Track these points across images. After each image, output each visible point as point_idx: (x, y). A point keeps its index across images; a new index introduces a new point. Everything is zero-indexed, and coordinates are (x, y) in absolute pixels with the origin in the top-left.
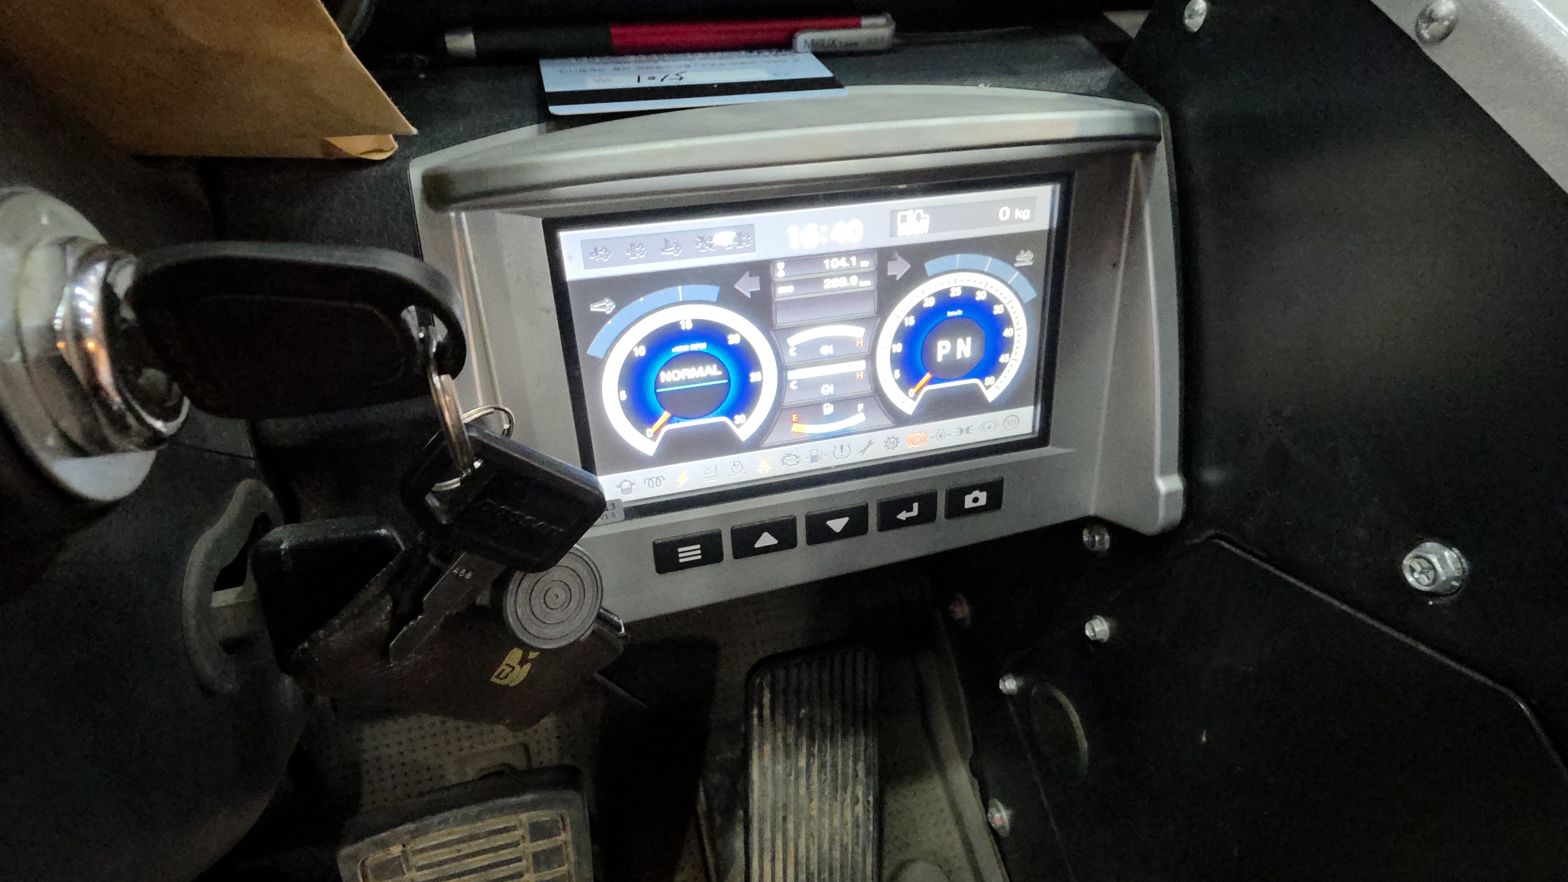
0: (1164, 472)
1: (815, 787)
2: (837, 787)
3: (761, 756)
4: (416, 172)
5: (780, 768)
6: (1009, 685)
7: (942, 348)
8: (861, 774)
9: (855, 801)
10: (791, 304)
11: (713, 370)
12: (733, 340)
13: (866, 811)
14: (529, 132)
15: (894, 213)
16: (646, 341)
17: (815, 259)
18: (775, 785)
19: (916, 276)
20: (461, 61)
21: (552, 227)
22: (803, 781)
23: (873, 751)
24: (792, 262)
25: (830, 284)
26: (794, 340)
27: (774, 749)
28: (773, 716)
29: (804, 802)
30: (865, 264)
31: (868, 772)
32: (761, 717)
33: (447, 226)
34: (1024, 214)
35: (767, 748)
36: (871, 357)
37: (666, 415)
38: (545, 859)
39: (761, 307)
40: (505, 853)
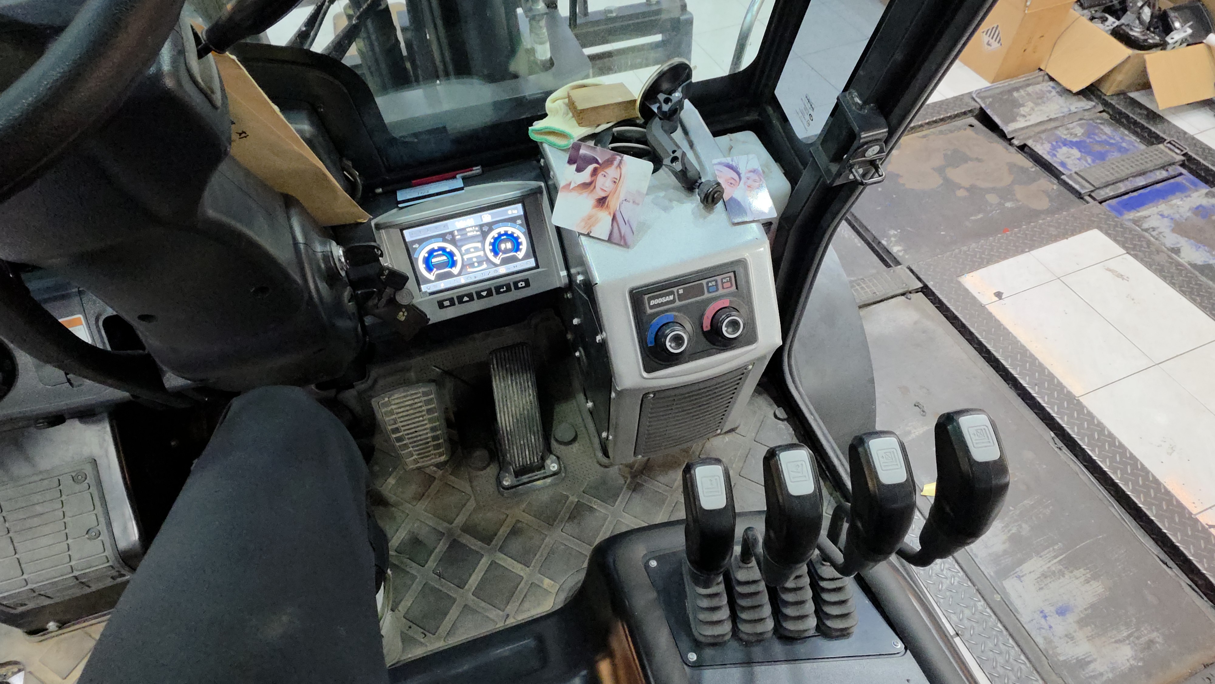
1: (515, 390)
2: (523, 390)
3: (496, 382)
4: (373, 223)
5: (502, 384)
6: (577, 354)
7: (503, 246)
8: (530, 386)
9: (530, 395)
10: (460, 240)
11: (444, 258)
12: (448, 250)
13: (534, 398)
14: (395, 210)
15: (481, 216)
16: (428, 252)
17: (464, 229)
18: (501, 390)
19: (491, 230)
20: (380, 194)
21: (401, 231)
22: (511, 388)
23: (534, 379)
24: (458, 230)
25: (469, 234)
26: (463, 249)
27: (500, 379)
28: (498, 367)
29: (512, 395)
30: (477, 228)
31: (533, 386)
32: (494, 368)
33: (380, 233)
34: (515, 212)
35: (497, 378)
36: (484, 250)
37: (435, 269)
38: (427, 402)
39: (453, 242)
40: (416, 401)
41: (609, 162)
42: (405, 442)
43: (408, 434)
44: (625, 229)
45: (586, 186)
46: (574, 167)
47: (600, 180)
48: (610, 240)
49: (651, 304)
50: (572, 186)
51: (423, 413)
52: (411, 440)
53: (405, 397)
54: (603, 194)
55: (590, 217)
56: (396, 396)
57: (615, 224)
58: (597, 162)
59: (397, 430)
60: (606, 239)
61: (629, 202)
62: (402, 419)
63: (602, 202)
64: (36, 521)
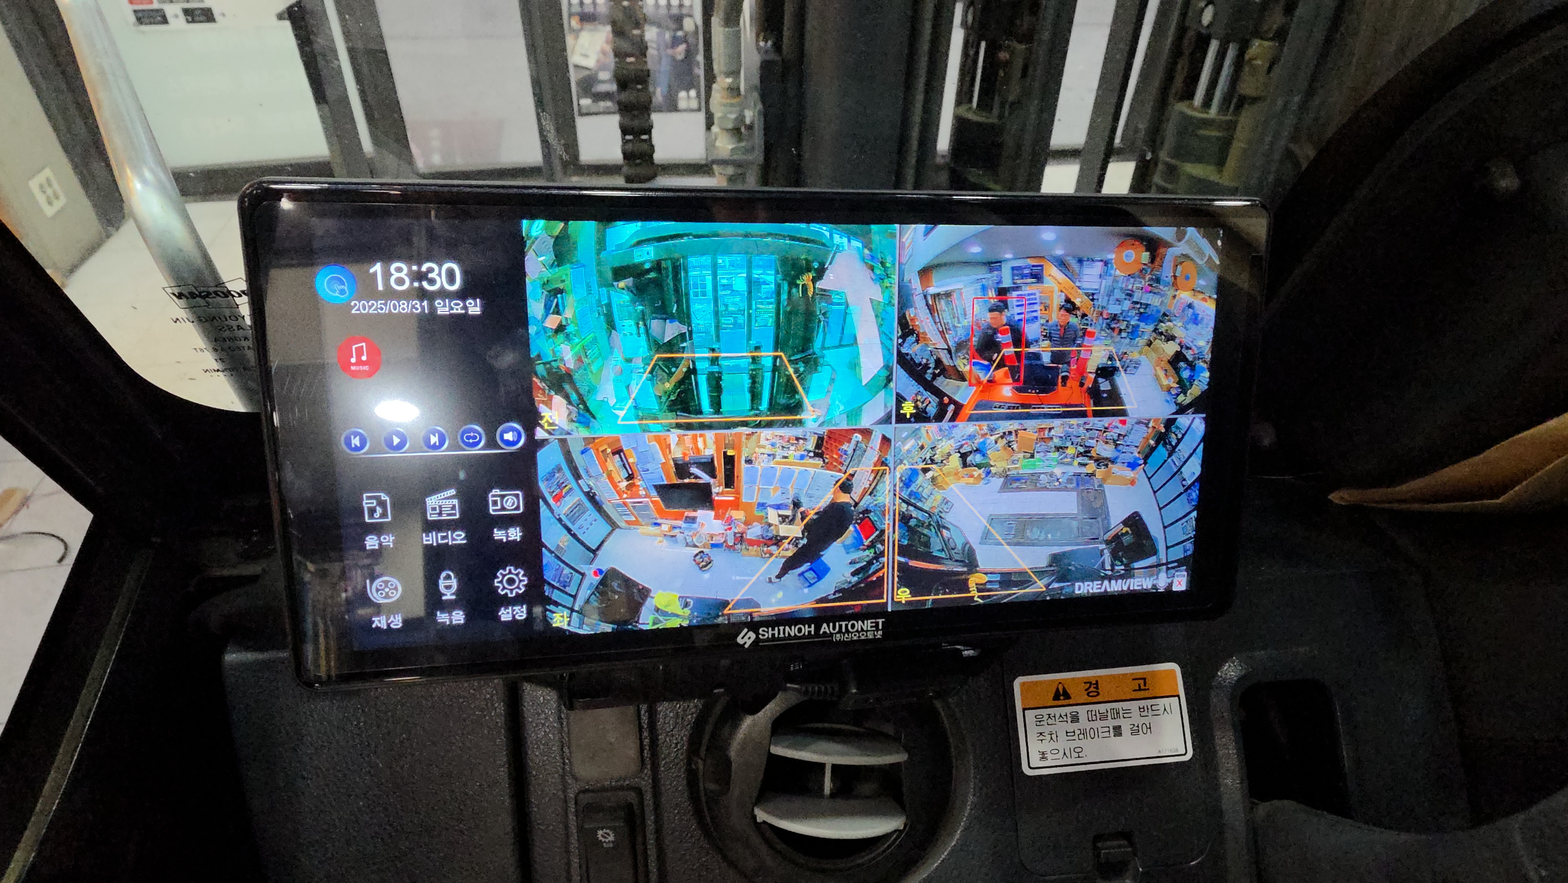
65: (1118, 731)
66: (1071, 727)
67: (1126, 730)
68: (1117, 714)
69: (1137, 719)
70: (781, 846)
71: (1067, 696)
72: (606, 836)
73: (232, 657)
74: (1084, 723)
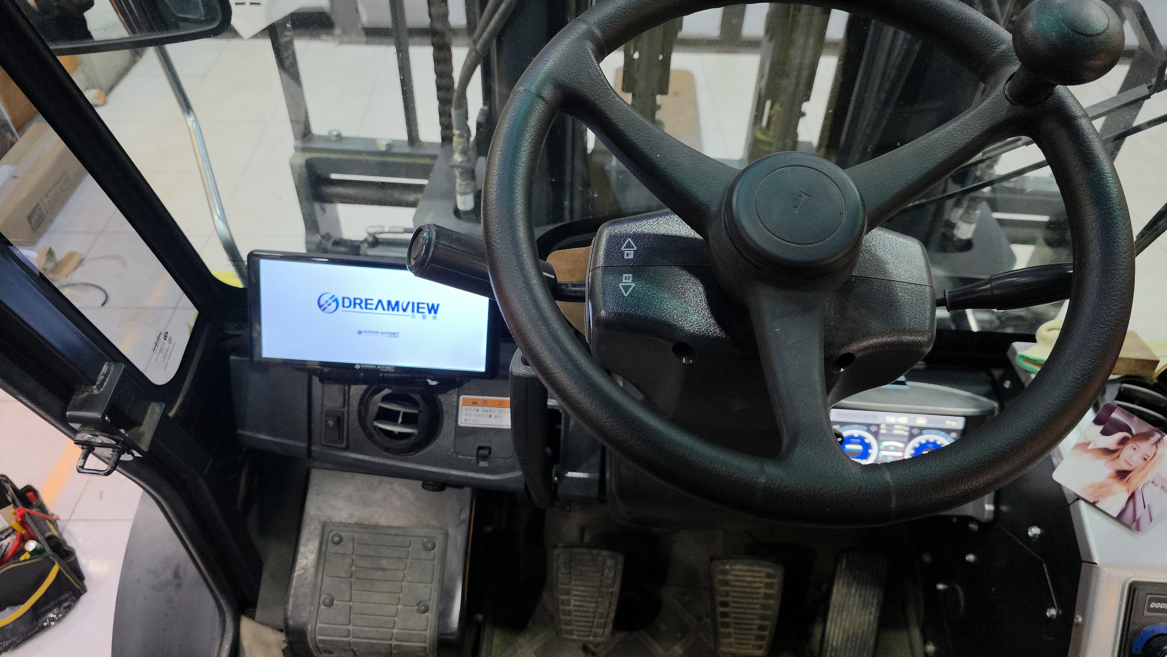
0: (989, 503)
1: (856, 603)
2: (865, 605)
5: (844, 591)
6: (941, 587)
8: (875, 604)
9: (871, 614)
10: (884, 435)
12: (867, 441)
13: (874, 619)
15: (917, 418)
17: (894, 425)
18: (841, 597)
19: (920, 434)
22: (852, 599)
24: (887, 425)
25: (896, 432)
26: (883, 444)
27: (844, 583)
28: (845, 570)
29: (851, 607)
30: (906, 429)
31: (878, 603)
32: (841, 569)
34: (954, 425)
35: (841, 581)
38: (768, 586)
39: (876, 434)
40: (757, 579)
41: (1145, 436)
42: (728, 620)
43: (735, 613)
44: (1140, 511)
45: (1107, 452)
46: (1100, 428)
47: (1127, 451)
48: (1119, 518)
49: (1151, 606)
50: (1091, 447)
51: (759, 596)
52: (735, 621)
53: (747, 571)
54: (1126, 467)
55: (1101, 486)
56: (738, 567)
57: (1131, 504)
58: (1129, 430)
59: (725, 604)
60: (1115, 515)
61: (1157, 485)
62: (735, 594)
63: (1122, 475)
64: (377, 574)
65: (490, 416)
66: (476, 413)
67: (493, 416)
68: (491, 411)
69: (497, 413)
70: (381, 434)
71: (476, 404)
72: (331, 423)
73: (232, 357)
74: (480, 412)
